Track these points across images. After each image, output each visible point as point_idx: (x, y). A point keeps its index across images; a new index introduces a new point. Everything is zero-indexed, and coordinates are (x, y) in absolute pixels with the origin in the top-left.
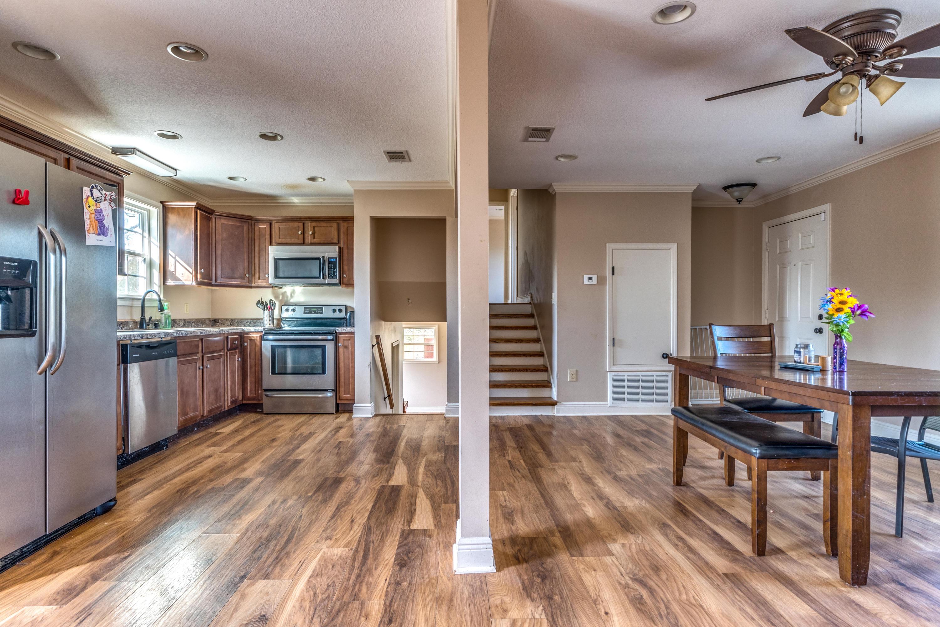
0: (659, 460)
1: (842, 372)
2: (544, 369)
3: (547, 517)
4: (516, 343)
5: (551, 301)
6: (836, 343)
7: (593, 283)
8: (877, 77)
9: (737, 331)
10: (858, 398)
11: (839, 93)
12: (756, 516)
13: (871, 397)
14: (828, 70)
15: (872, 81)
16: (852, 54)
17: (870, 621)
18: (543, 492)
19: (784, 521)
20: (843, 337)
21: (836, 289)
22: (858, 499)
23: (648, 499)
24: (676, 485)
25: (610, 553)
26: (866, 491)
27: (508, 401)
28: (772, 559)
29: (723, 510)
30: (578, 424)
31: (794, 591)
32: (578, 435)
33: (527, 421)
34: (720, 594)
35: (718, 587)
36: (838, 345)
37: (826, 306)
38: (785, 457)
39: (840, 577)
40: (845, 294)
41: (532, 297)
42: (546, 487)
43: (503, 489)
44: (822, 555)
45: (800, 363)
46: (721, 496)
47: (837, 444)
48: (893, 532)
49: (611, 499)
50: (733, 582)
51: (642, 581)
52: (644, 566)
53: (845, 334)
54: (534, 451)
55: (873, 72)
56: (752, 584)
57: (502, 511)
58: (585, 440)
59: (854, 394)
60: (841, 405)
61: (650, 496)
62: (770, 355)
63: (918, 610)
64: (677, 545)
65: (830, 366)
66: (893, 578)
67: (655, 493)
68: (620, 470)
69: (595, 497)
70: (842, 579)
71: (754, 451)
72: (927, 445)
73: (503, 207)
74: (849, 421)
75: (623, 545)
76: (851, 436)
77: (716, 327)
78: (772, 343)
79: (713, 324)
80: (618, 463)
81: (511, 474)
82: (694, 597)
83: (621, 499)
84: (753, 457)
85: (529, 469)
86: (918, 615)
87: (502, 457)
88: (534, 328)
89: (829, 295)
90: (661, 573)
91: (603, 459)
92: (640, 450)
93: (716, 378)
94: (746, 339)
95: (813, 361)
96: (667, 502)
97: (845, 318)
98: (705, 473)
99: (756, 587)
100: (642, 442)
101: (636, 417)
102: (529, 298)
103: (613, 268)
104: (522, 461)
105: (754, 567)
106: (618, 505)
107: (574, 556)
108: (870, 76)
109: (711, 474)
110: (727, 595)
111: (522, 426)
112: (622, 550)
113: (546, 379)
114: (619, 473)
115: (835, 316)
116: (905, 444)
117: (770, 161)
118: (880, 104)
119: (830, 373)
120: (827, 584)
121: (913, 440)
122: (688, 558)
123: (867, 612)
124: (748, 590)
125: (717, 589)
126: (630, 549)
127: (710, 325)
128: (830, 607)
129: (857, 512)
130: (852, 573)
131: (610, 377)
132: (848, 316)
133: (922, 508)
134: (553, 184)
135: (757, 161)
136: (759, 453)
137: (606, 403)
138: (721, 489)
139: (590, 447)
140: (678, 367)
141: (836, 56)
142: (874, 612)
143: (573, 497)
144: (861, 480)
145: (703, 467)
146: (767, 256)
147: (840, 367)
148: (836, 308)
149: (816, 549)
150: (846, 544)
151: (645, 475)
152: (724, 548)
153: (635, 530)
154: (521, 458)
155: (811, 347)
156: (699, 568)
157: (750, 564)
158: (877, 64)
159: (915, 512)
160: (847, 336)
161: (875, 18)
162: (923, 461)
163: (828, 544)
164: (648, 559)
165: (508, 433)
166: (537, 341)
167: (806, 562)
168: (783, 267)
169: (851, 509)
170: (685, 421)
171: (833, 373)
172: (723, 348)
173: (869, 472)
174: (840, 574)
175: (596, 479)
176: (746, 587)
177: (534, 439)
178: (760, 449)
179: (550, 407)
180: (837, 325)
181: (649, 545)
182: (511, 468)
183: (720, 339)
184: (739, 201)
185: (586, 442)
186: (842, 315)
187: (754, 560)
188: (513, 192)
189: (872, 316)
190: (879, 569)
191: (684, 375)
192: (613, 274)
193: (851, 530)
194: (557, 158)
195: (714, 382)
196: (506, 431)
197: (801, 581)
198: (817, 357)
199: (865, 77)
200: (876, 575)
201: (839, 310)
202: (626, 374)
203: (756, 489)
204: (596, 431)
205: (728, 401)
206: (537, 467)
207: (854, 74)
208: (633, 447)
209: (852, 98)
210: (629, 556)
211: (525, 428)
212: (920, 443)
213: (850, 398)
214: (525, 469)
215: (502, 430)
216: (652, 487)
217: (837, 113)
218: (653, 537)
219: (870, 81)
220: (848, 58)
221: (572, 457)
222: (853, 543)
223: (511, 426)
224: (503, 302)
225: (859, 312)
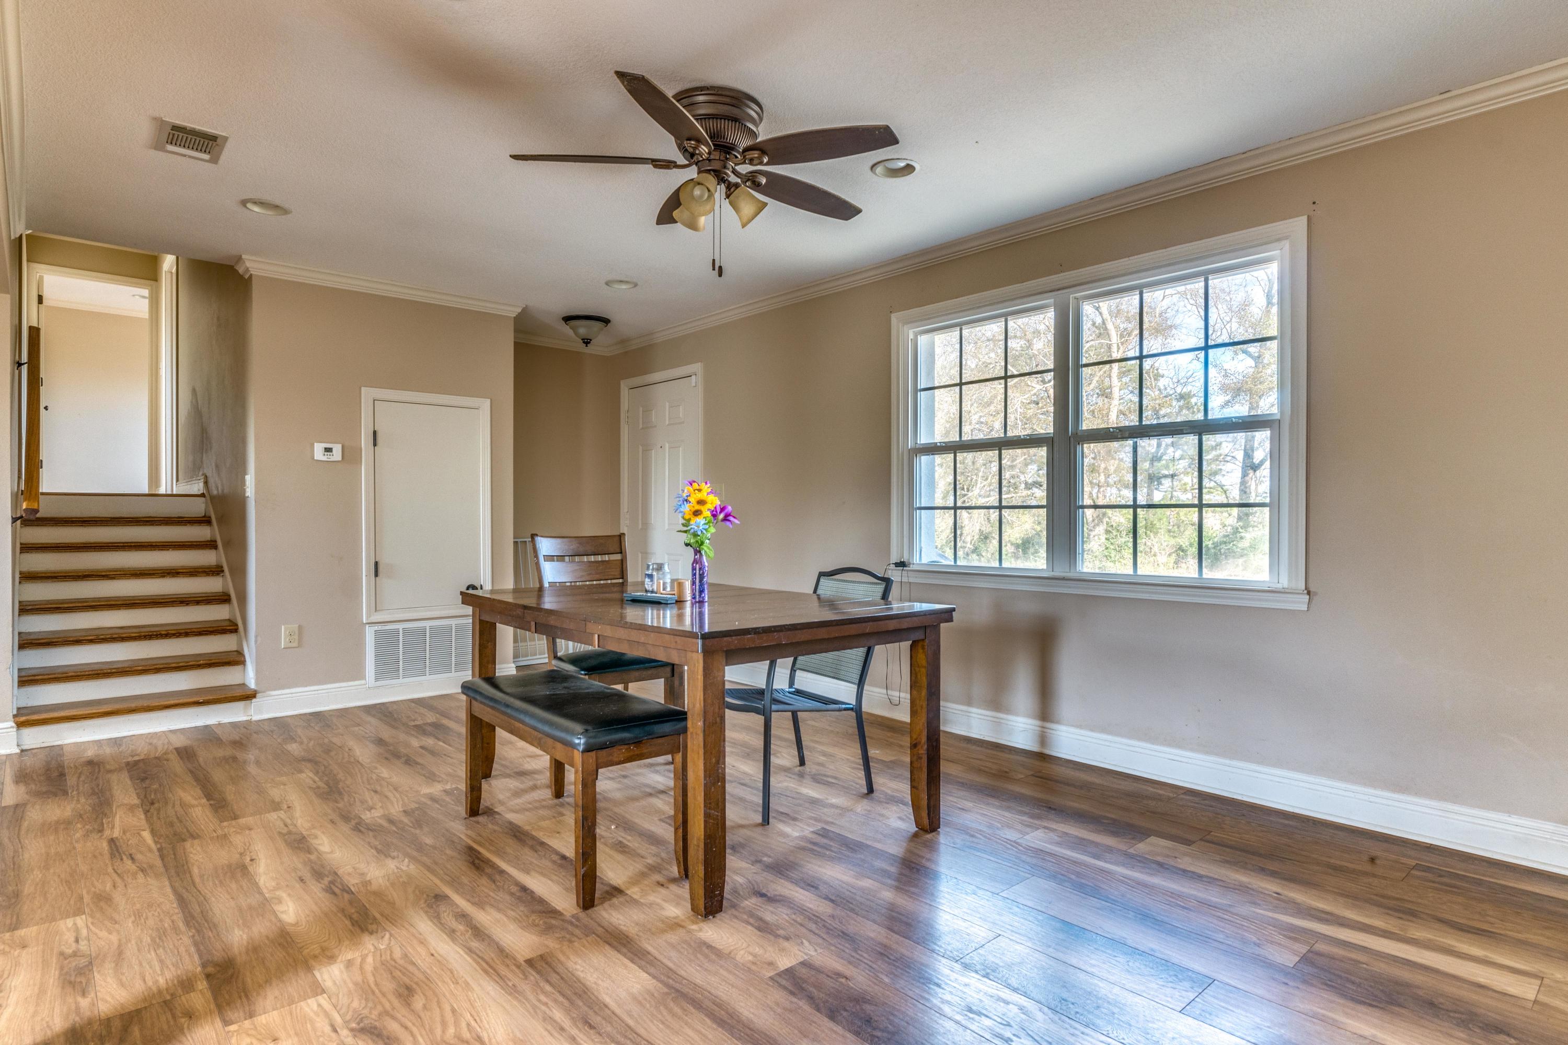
0: (449, 775)
1: (701, 602)
2: (230, 628)
3: (182, 949)
4: (163, 577)
5: (244, 491)
6: (695, 561)
7: (333, 459)
8: (737, 186)
9: (574, 546)
10: (709, 642)
11: (693, 197)
12: (580, 847)
13: (725, 639)
14: (682, 161)
15: (732, 190)
16: (707, 145)
17: (721, 967)
18: (186, 895)
19: (629, 838)
20: (703, 552)
21: (694, 482)
22: (711, 789)
23: (415, 853)
24: (470, 816)
25: (318, 989)
26: (720, 775)
27: (133, 705)
28: (605, 909)
29: (542, 844)
30: (299, 731)
31: (629, 954)
32: (296, 753)
33: (180, 742)
34: (515, 1003)
35: (514, 991)
36: (697, 563)
37: (683, 506)
38: (622, 742)
39: (692, 909)
40: (704, 490)
41: (206, 483)
42: (197, 880)
43: (79, 912)
44: (674, 880)
45: (652, 592)
46: (543, 818)
47: (686, 710)
48: (759, 819)
49: (340, 872)
50: (539, 972)
51: (375, 1028)
52: (384, 995)
53: (705, 548)
54: (183, 805)
55: (733, 179)
56: (570, 965)
57: (62, 968)
58: (310, 761)
59: (705, 637)
60: (690, 653)
61: (420, 848)
62: (621, 581)
63: (778, 927)
64: (454, 931)
65: (688, 596)
66: (754, 888)
67: (429, 841)
68: (370, 809)
69: (307, 876)
70: (694, 912)
71: (577, 741)
72: (799, 692)
73: (146, 292)
74: (699, 677)
75: (349, 964)
76: (702, 698)
77: (542, 538)
78: (623, 562)
79: (537, 535)
80: (367, 796)
81: (110, 870)
82: (468, 1025)
83: (362, 867)
84: (575, 751)
85: (160, 850)
86: (777, 936)
87: (95, 836)
88: (211, 545)
89: (686, 491)
90: (416, 997)
91: (340, 793)
92: (417, 763)
93: (533, 624)
94: (585, 559)
95: (668, 589)
96: (448, 852)
97: (705, 524)
98: (522, 782)
99: (575, 967)
100: (422, 747)
101: (419, 702)
102: (201, 485)
103: (375, 433)
104: (146, 835)
105: (577, 932)
106: (352, 881)
107: (232, 1023)
108: (729, 183)
109: (531, 783)
110: (527, 999)
111: (166, 753)
112: (345, 976)
113: (234, 648)
114: (367, 816)
115: (692, 522)
116: (772, 693)
117: (624, 287)
118: (741, 227)
119: (688, 604)
120: (675, 925)
121: (783, 688)
122: (470, 951)
123: (718, 953)
124: (562, 978)
125: (510, 994)
126: (361, 968)
127: (533, 536)
128: (675, 964)
129: (710, 809)
130: (705, 899)
131: (369, 634)
132: (709, 522)
133: (793, 776)
134: (243, 257)
135: (607, 284)
136: (585, 744)
137: (363, 682)
138: (544, 807)
139: (317, 773)
140: (478, 609)
141: (687, 140)
142: (727, 952)
143: (258, 888)
144: (714, 760)
145: (522, 774)
146: (626, 432)
147: (700, 596)
148: (693, 509)
149: (665, 872)
150: (698, 859)
151: (417, 809)
152: (533, 912)
153: (378, 924)
154: (147, 826)
155: (666, 568)
156: (487, 963)
157: (570, 928)
158: (738, 168)
159: (785, 784)
160: (708, 551)
161: (734, 102)
162: (794, 714)
163: (680, 862)
164: (394, 977)
165: (125, 777)
166: (216, 571)
167: (652, 898)
168: (647, 450)
169: (702, 806)
170: (481, 703)
171: (692, 604)
172: (552, 573)
173: (724, 747)
174: (692, 905)
175: (316, 837)
176: (558, 973)
177: (189, 778)
178: (585, 737)
179: (240, 705)
180: (695, 535)
181: (402, 946)
182: (112, 856)
183: (549, 558)
184: (587, 342)
185: (309, 765)
186: (700, 520)
187: (578, 919)
188: (168, 262)
189: (736, 521)
190: (740, 879)
191: (487, 622)
192: (375, 445)
193: (703, 837)
194: (244, 203)
195: (530, 630)
196: (120, 770)
197: (641, 934)
198: (673, 581)
199: (724, 183)
200: (735, 891)
201: (697, 513)
202: (400, 626)
203: (580, 803)
204: (335, 740)
205: (560, 659)
206: (184, 840)
207: (710, 174)
208: (403, 759)
209: (708, 207)
210: (356, 984)
211: (173, 757)
212: (791, 690)
213: (700, 642)
214: (150, 850)
215: (110, 771)
216: (426, 829)
217: (692, 225)
218: (411, 929)
219: (730, 190)
220: (703, 146)
221: (273, 801)
222: (705, 856)
223: (136, 758)
224: (147, 492)
225: (721, 516)
